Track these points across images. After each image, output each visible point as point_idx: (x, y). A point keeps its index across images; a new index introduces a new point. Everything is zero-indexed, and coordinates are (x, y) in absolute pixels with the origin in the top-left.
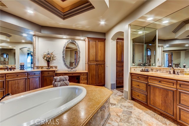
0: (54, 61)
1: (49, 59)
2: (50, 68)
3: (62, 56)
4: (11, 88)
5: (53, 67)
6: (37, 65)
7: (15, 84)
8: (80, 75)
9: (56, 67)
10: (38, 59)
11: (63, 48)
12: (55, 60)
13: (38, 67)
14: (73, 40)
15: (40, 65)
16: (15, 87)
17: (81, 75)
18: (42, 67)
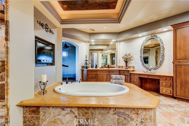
0: (132, 62)
1: (126, 60)
2: (129, 68)
3: (140, 55)
4: (100, 79)
5: (131, 67)
6: (118, 65)
7: (102, 77)
8: (159, 78)
9: (133, 68)
10: (120, 60)
11: (141, 47)
12: (132, 60)
13: (119, 67)
14: (153, 35)
15: (121, 65)
16: (101, 79)
17: (161, 79)
18: (122, 67)
